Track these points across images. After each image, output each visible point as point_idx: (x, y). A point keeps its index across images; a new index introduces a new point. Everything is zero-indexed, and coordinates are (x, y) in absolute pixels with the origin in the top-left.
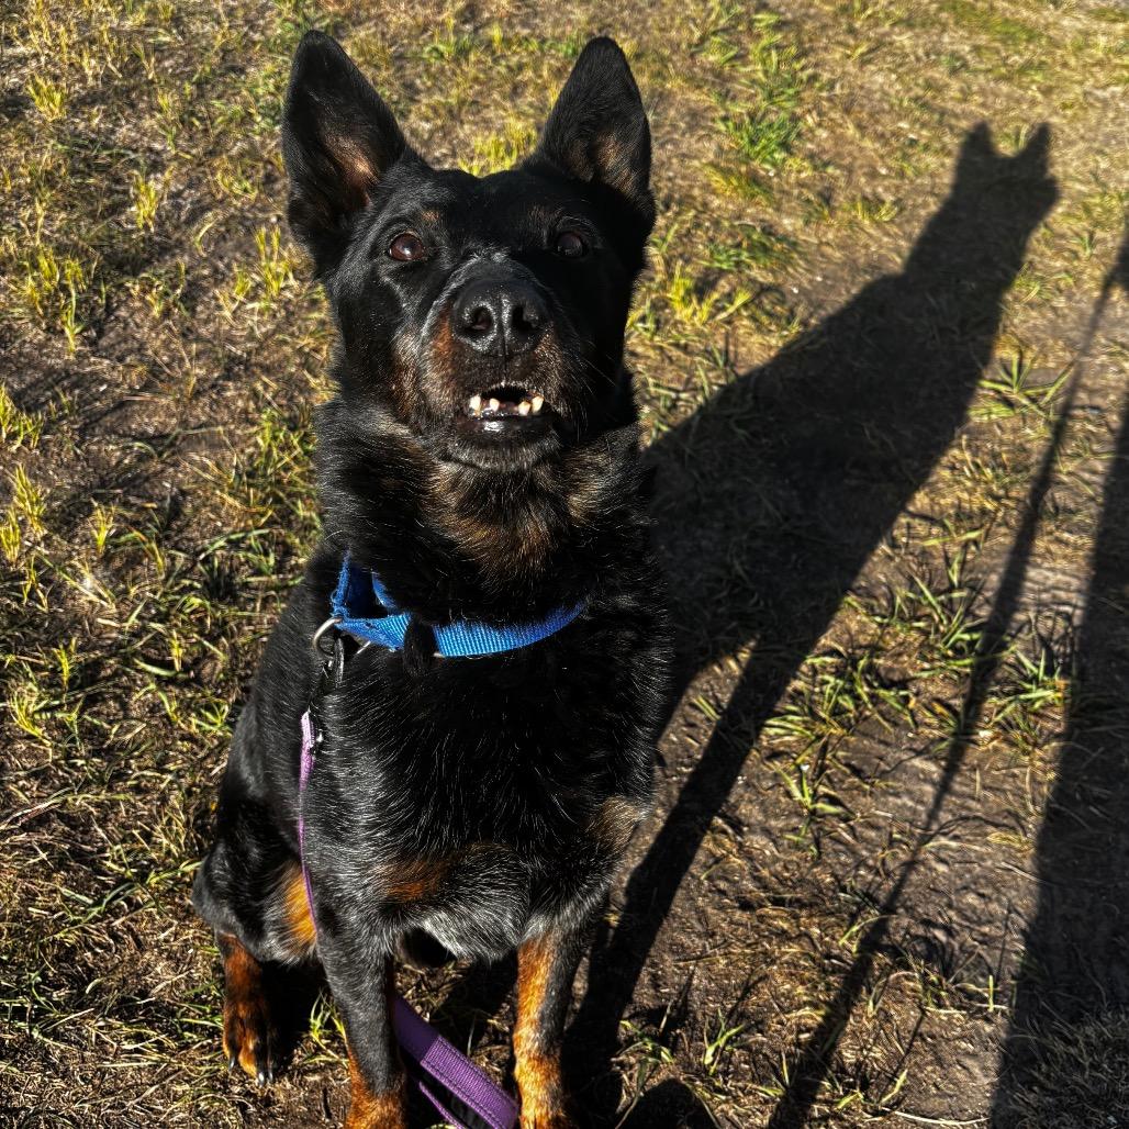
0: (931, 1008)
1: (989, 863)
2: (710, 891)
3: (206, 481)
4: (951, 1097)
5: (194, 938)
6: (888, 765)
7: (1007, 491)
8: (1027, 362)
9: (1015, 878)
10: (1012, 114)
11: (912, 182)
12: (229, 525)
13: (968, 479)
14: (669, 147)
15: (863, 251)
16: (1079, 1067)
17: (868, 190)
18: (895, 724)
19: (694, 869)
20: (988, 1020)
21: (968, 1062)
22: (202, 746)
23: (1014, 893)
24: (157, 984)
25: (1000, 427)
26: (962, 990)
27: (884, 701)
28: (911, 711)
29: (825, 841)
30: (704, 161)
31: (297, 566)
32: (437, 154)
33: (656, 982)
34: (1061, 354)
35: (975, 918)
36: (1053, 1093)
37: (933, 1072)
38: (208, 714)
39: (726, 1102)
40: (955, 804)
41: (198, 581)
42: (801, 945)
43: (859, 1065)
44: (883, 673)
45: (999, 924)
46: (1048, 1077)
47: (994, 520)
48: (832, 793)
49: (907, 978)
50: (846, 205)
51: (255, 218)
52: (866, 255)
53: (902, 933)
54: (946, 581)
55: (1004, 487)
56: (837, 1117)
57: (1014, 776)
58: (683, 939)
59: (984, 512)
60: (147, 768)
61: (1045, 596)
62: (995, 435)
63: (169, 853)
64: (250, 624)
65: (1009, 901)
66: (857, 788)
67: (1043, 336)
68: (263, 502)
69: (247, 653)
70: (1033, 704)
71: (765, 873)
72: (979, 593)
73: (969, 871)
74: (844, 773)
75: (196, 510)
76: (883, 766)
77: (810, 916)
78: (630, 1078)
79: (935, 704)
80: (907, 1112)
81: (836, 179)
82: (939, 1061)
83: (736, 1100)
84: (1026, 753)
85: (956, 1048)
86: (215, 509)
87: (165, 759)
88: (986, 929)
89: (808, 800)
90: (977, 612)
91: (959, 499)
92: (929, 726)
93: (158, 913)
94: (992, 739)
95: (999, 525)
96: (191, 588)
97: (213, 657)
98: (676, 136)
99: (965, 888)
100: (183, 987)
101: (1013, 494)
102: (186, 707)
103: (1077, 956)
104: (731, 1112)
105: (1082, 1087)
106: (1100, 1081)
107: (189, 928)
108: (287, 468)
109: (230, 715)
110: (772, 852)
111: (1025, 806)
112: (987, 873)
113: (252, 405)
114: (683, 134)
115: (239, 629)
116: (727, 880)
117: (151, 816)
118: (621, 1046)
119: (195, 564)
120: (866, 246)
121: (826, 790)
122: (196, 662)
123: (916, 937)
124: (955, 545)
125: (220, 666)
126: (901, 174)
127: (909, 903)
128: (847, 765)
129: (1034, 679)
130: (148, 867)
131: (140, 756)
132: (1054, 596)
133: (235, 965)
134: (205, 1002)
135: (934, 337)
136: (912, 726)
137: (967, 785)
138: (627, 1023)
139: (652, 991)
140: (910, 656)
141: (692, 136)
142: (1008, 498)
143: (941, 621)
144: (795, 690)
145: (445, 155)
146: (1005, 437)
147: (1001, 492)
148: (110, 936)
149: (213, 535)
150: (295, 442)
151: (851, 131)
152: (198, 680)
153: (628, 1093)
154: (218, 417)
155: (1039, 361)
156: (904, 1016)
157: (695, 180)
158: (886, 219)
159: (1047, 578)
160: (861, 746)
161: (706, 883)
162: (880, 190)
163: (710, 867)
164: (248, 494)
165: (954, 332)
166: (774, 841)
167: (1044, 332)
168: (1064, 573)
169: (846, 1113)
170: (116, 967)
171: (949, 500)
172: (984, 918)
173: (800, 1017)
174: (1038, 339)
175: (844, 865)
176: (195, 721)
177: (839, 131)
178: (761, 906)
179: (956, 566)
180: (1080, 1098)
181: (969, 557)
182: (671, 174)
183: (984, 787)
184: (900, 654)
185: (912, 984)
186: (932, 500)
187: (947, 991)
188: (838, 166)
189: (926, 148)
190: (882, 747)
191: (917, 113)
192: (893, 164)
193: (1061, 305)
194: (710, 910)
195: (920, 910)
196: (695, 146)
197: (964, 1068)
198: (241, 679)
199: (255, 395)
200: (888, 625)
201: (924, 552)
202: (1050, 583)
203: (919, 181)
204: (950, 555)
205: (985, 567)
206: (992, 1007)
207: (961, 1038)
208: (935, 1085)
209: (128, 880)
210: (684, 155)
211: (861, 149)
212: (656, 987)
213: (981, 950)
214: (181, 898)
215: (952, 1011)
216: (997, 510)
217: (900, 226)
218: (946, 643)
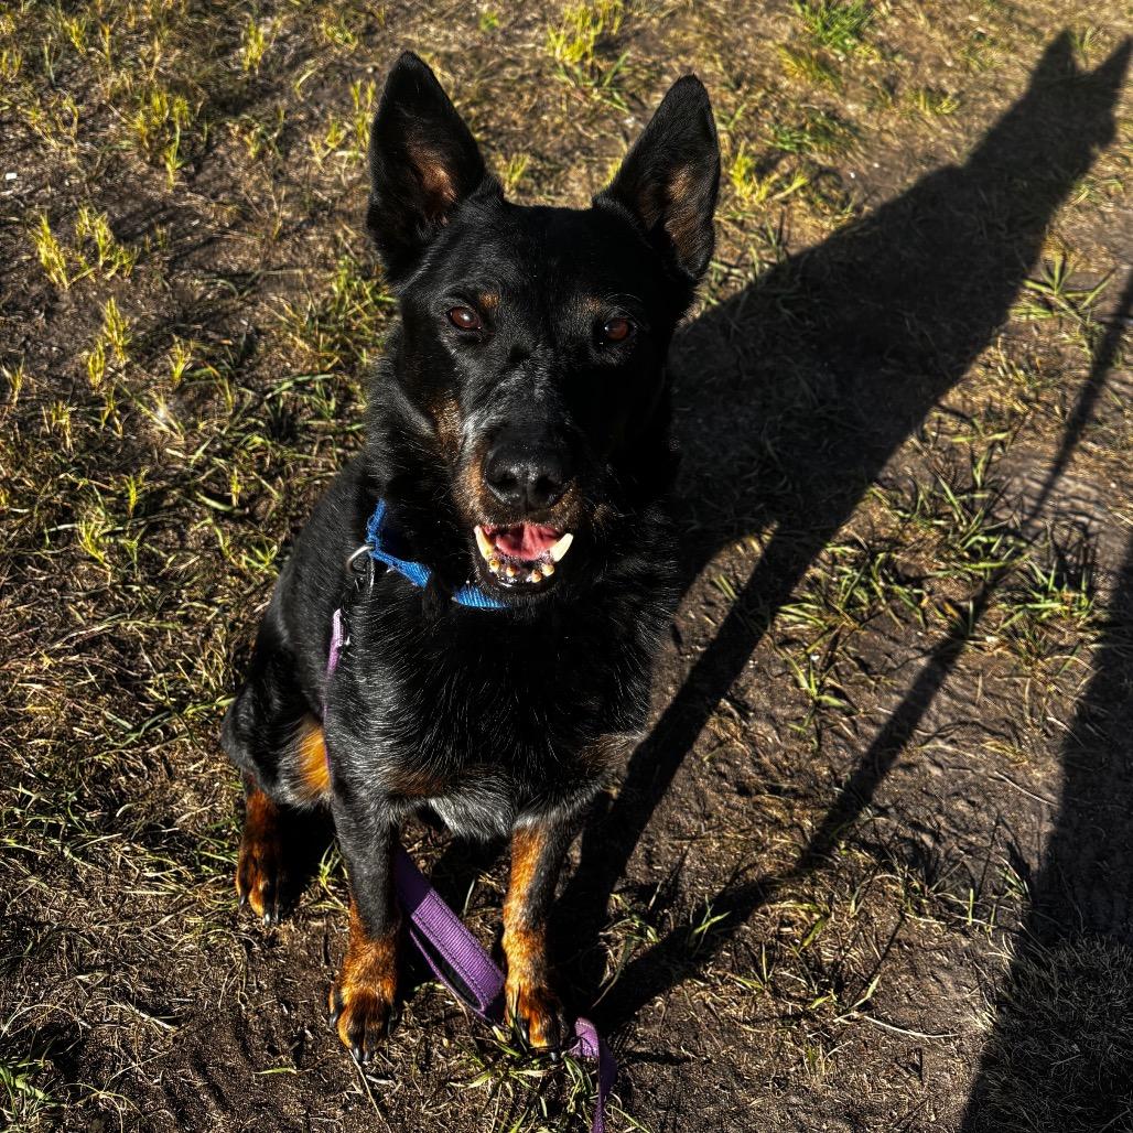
0: (911, 915)
1: (982, 771)
2: (711, 773)
3: (280, 322)
4: (922, 1008)
5: (221, 772)
6: (895, 662)
7: (1037, 395)
8: (1070, 265)
9: (1006, 789)
10: (1080, 14)
11: (976, 76)
12: (297, 367)
13: (1001, 378)
14: (747, 26)
15: (922, 141)
16: (1050, 992)
17: (933, 81)
18: (906, 622)
19: (697, 749)
20: (965, 933)
21: (942, 975)
22: (249, 583)
23: (1004, 804)
24: (183, 814)
25: (1037, 328)
26: (943, 900)
27: (896, 597)
28: (923, 610)
29: (827, 733)
30: (778, 42)
31: (356, 412)
32: (529, 18)
33: (650, 859)
34: (1104, 259)
35: (963, 826)
36: (1022, 1017)
37: (907, 981)
38: (258, 552)
39: (704, 989)
40: (956, 707)
41: (263, 419)
42: (792, 836)
43: (835, 965)
44: (900, 568)
45: (985, 834)
46: (1018, 999)
47: (1023, 422)
48: (838, 686)
49: (891, 881)
50: (910, 95)
51: (353, 67)
52: (925, 145)
53: (891, 833)
54: (969, 480)
55: (1035, 390)
56: (809, 1016)
57: (1015, 684)
58: (681, 819)
59: (1013, 413)
60: (196, 600)
61: (1064, 504)
62: (1032, 336)
63: (207, 685)
64: (305, 466)
65: (999, 812)
66: (864, 683)
67: (1088, 240)
68: (331, 347)
69: (300, 494)
70: (1040, 614)
71: (766, 759)
72: (1001, 496)
73: (963, 777)
74: (852, 666)
75: (269, 349)
76: (890, 663)
77: (804, 808)
78: (616, 953)
79: (947, 605)
80: (878, 1018)
81: (903, 68)
82: (914, 970)
83: (714, 988)
84: (1030, 664)
85: (934, 958)
86: (286, 350)
87: (215, 592)
88: (973, 839)
89: (814, 691)
90: (997, 514)
91: (991, 397)
92: (938, 626)
93: (191, 744)
94: (998, 646)
95: (1027, 428)
96: (255, 427)
97: (268, 496)
98: (754, 16)
99: (957, 794)
100: (206, 820)
101: (1043, 398)
102: (239, 544)
103: (1060, 876)
104: (708, 1000)
105: (1050, 1012)
106: (1068, 1008)
107: (218, 761)
108: (357, 316)
109: (278, 555)
110: (774, 740)
111: (1022, 717)
112: (979, 781)
113: (331, 251)
114: (761, 15)
115: (295, 470)
116: (728, 763)
117: (195, 647)
118: (609, 919)
119: (261, 403)
120: (925, 137)
121: (832, 682)
122: (253, 498)
123: (904, 839)
124: (983, 444)
125: (273, 506)
126: (967, 68)
127: (900, 804)
128: (856, 659)
129: (1044, 590)
130: (186, 697)
131: (191, 587)
132: (1073, 506)
133: (256, 805)
134: (224, 837)
135: (981, 233)
136: (923, 625)
137: (969, 690)
138: (618, 897)
139: (645, 867)
140: (927, 554)
141: (769, 17)
142: (1038, 401)
143: (961, 521)
144: (813, 578)
145: (535, 19)
146: (1041, 339)
147: (1032, 395)
148: (145, 763)
149: (281, 376)
150: (367, 292)
151: (922, 21)
152: (252, 516)
153: (612, 969)
154: (299, 260)
155: (1083, 264)
156: (884, 919)
157: (768, 60)
158: (947, 111)
159: (1067, 486)
160: (871, 640)
161: (708, 764)
162: (944, 81)
163: (713, 749)
164: (318, 338)
165: (1001, 229)
166: (777, 729)
167: (1089, 236)
168: (1085, 483)
169: (819, 1013)
170: (146, 793)
171: (981, 398)
172: (972, 827)
173: (784, 909)
174: (1083, 243)
175: (842, 759)
176: (244, 558)
177: (910, 20)
178: (758, 793)
179: (980, 466)
180: (1047, 1023)
181: (995, 458)
182: (745, 53)
183: (985, 693)
184: (918, 551)
185: (894, 888)
186: (965, 396)
187: (928, 899)
188: (906, 56)
189: (994, 43)
190: (891, 643)
191: (988, 8)
192: (958, 56)
193: (1109, 210)
194: (708, 792)
195: (910, 812)
196: (771, 27)
197: (938, 980)
198: (292, 519)
199: (335, 242)
200: (910, 520)
201: (952, 449)
202: (1070, 491)
203: (983, 75)
204: (976, 454)
205: (1009, 470)
206: (970, 920)
207: (938, 949)
208: (907, 995)
209: (167, 709)
210: (761, 35)
211: (930, 40)
212: (650, 863)
213: (966, 859)
214: (214, 731)
215: (931, 920)
216: (1026, 414)
217: (959, 119)
218: (963, 544)
